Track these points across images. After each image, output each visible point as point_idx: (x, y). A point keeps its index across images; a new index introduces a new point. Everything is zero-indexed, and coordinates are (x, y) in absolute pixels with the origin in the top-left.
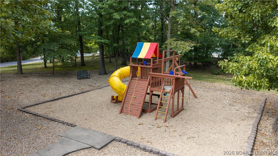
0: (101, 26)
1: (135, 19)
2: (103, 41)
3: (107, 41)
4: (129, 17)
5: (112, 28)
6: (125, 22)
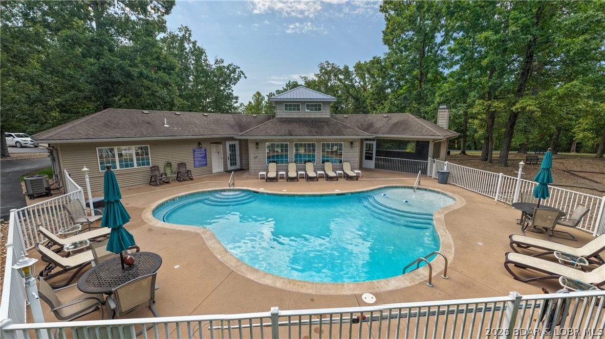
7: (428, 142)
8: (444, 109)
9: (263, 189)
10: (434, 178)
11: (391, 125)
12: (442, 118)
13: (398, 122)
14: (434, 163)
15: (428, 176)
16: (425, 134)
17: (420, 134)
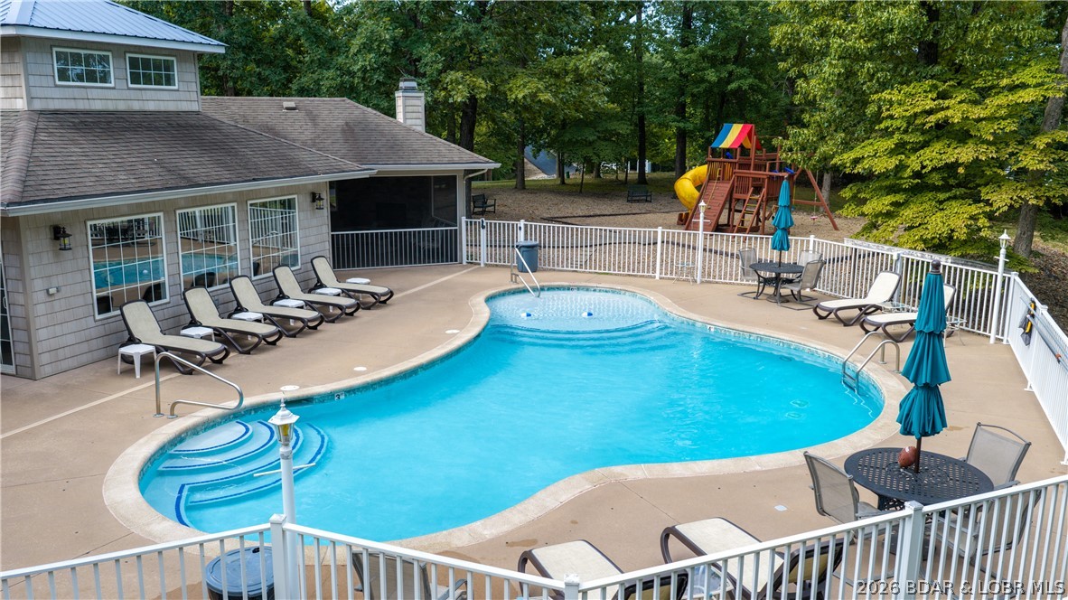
2: (682, 125)
4: (738, 77)
6: (730, 88)
8: (412, 89)
9: (297, 387)
10: (486, 265)
11: (339, 135)
12: (414, 115)
13: (347, 124)
14: (483, 227)
15: (464, 263)
16: (456, 159)
17: (446, 160)
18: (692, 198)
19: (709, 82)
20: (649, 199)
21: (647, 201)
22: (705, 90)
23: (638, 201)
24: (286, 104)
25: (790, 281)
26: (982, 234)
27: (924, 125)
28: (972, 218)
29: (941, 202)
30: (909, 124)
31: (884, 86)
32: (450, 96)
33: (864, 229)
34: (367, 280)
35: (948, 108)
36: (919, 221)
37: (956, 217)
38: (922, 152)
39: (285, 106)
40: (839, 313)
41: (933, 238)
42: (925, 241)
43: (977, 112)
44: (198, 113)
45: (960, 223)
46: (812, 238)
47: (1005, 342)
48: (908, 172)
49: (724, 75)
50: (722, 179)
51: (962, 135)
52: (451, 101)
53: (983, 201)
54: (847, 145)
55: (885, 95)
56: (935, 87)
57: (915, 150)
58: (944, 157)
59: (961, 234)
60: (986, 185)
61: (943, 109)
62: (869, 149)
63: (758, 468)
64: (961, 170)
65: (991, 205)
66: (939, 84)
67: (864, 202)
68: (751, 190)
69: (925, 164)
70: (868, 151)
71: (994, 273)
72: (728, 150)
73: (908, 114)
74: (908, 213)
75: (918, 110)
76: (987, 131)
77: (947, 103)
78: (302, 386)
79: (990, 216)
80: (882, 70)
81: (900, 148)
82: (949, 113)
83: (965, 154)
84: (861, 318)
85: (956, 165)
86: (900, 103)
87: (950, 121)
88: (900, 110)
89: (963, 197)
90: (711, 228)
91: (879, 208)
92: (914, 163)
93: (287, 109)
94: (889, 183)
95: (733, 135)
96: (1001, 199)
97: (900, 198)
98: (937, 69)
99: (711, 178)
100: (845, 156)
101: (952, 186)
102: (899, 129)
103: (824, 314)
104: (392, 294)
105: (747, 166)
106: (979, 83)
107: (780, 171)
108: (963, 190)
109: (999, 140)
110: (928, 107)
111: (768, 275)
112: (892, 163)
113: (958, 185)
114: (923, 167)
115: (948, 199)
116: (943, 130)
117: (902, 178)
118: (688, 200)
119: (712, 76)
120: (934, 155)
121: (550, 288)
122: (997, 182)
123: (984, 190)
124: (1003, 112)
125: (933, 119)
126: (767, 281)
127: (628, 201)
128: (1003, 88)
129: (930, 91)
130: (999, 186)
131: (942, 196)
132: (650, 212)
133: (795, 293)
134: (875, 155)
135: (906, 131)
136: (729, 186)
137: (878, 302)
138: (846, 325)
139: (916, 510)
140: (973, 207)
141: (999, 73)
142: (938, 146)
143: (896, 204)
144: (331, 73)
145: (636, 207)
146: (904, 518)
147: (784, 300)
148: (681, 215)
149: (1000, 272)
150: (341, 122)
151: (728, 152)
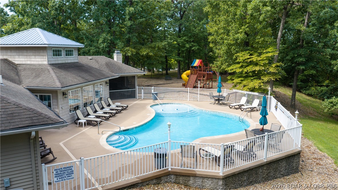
0: (179, 50)
1: (197, 47)
2: (180, 59)
3: (182, 59)
4: (194, 46)
5: (185, 52)
6: (192, 49)
7: (135, 76)
8: (119, 53)
9: (124, 127)
10: (143, 99)
11: (105, 66)
12: (120, 60)
13: (106, 63)
14: (143, 89)
15: (137, 98)
16: (136, 72)
17: (133, 72)
18: (187, 79)
19: (187, 47)
20: (171, 79)
21: (170, 80)
22: (186, 49)
23: (168, 80)
24: (89, 58)
25: (222, 100)
26: (262, 87)
27: (247, 61)
28: (259, 83)
29: (252, 80)
30: (244, 61)
31: (237, 52)
32: (126, 54)
33: (233, 87)
34: (120, 103)
35: (253, 58)
36: (247, 84)
37: (256, 83)
38: (247, 67)
39: (89, 59)
40: (235, 106)
41: (251, 88)
42: (249, 89)
43: (259, 59)
44: (78, 62)
45: (257, 84)
46: (225, 89)
47: (271, 111)
48: (244, 72)
49: (191, 45)
50: (195, 74)
51: (256, 64)
52: (127, 55)
53: (262, 79)
54: (229, 66)
55: (238, 54)
56: (249, 53)
57: (245, 67)
58: (252, 69)
59: (257, 87)
60: (262, 75)
61: (251, 58)
62: (234, 67)
63: (231, 136)
64: (256, 72)
65: (263, 80)
66: (250, 52)
67: (233, 80)
68: (202, 77)
69: (248, 70)
70: (235, 67)
71: (268, 96)
72: (196, 66)
73: (244, 59)
74: (245, 82)
75: (246, 58)
76: (262, 63)
77: (252, 56)
78: (125, 127)
79: (263, 83)
80: (237, 48)
81: (242, 67)
82: (253, 59)
83: (257, 68)
84: (240, 107)
85: (255, 71)
86: (242, 57)
87: (253, 61)
88: (242, 58)
89: (257, 78)
90: (192, 87)
91: (238, 81)
92: (245, 70)
93: (90, 59)
94: (240, 75)
95: (197, 63)
96: (266, 79)
97: (242, 79)
98: (249, 48)
99: (192, 74)
100: (229, 68)
101: (254, 76)
102: (241, 62)
103: (231, 107)
104: (127, 106)
105: (201, 71)
106: (259, 51)
107: (210, 72)
108: (257, 77)
109: (264, 65)
110: (248, 58)
111: (217, 98)
112: (241, 70)
113: (256, 76)
114: (248, 71)
115: (254, 79)
116: (251, 63)
117: (243, 74)
118: (186, 80)
119: (187, 46)
120: (250, 69)
121: (163, 104)
122: (264, 75)
123: (262, 77)
124: (265, 58)
125: (249, 60)
126: (216, 100)
127: (165, 80)
128: (264, 53)
129: (248, 53)
130: (265, 76)
131: (252, 78)
132: (173, 83)
133: (223, 103)
134: (235, 68)
135: (243, 62)
136: (197, 76)
137: (243, 104)
138: (236, 109)
139: (267, 134)
140: (260, 81)
141: (263, 49)
142: (251, 66)
143: (242, 80)
144: (93, 48)
145: (168, 82)
146: (265, 135)
147: (221, 104)
148: (183, 84)
149: (269, 96)
150: (104, 62)
151: (195, 67)
